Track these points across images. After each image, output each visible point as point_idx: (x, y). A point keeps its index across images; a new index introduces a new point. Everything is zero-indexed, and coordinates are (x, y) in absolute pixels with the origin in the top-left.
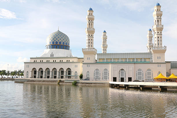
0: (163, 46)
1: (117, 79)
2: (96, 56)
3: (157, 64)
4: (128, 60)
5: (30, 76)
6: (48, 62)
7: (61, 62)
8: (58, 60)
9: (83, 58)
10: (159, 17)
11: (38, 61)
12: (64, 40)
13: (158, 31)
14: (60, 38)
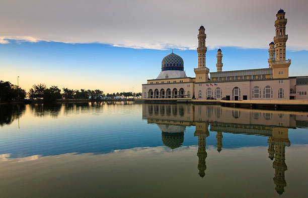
0: (287, 59)
1: (231, 98)
2: (209, 74)
3: (278, 81)
4: (243, 77)
5: (147, 96)
6: (163, 83)
7: (175, 83)
8: (172, 81)
9: (195, 78)
10: (283, 26)
11: (154, 82)
12: (177, 61)
13: (281, 43)
14: (174, 59)
